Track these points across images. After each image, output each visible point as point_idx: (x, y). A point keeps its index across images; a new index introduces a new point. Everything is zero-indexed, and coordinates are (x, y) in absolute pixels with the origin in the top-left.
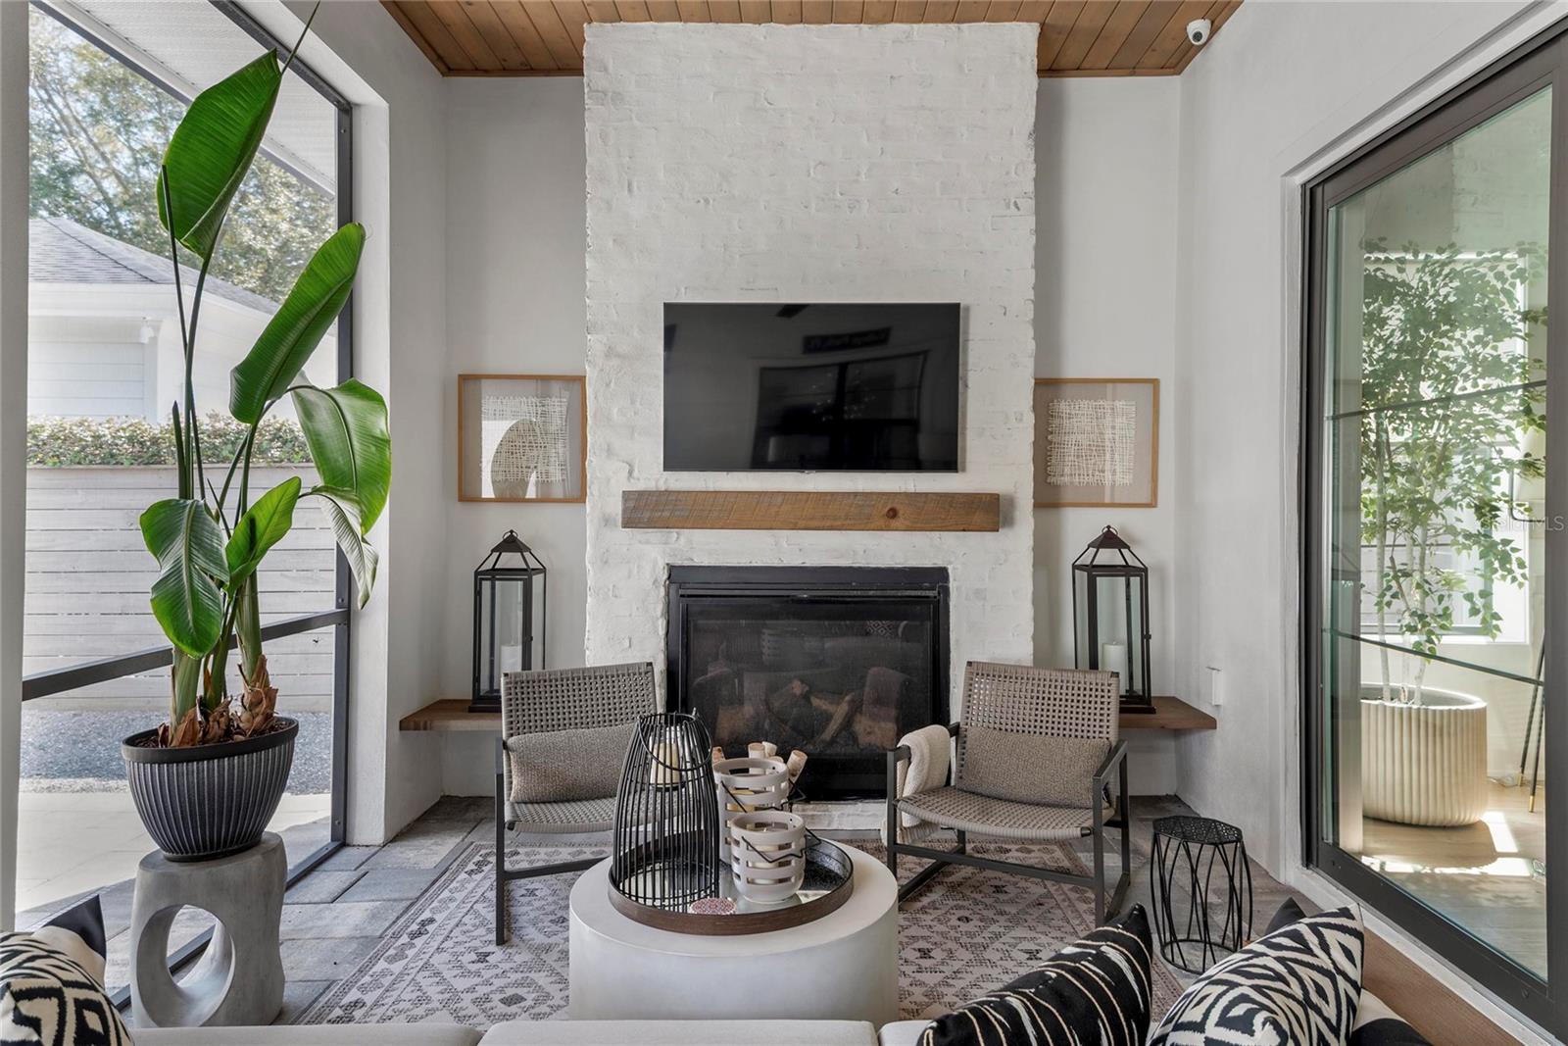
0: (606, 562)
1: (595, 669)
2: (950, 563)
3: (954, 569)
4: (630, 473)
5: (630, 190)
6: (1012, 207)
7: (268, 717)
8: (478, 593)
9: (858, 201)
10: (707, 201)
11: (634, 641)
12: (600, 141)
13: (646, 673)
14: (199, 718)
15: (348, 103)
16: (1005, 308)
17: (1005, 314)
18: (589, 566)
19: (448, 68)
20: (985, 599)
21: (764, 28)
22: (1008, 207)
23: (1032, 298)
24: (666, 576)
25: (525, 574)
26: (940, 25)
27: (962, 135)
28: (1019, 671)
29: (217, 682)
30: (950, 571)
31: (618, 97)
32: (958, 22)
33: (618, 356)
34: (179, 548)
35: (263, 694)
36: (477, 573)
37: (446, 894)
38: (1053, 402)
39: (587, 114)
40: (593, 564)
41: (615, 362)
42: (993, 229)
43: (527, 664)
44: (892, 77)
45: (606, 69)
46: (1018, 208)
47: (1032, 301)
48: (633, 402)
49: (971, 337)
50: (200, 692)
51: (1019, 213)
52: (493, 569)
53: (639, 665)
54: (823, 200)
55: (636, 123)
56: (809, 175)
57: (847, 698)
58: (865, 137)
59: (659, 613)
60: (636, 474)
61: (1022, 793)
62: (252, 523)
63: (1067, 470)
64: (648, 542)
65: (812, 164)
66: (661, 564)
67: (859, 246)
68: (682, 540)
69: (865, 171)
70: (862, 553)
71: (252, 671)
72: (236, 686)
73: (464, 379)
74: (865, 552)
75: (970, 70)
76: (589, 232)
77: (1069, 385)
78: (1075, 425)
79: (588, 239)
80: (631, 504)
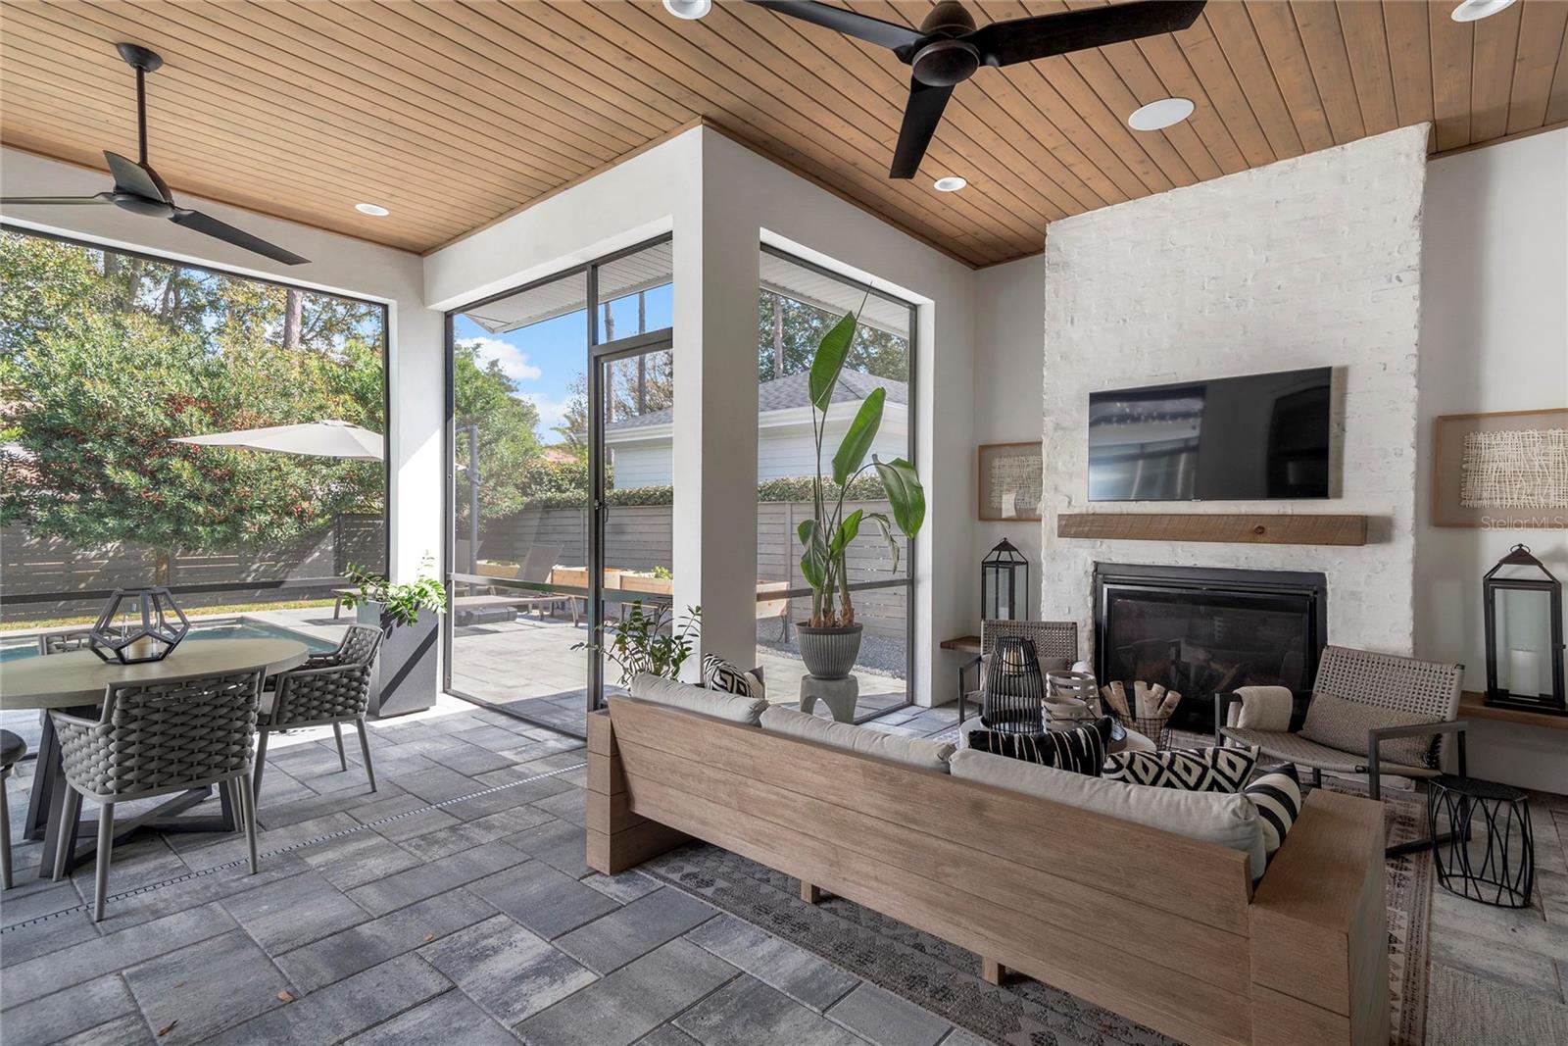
0: (1054, 559)
1: (1046, 623)
2: (1327, 570)
3: (1330, 574)
4: (1070, 503)
5: (1072, 322)
6: (1394, 279)
7: (851, 621)
8: (984, 575)
9: (1244, 300)
10: (1125, 321)
11: (1072, 609)
12: (1053, 295)
13: (1071, 629)
14: (823, 619)
15: (914, 305)
16: (1385, 364)
17: (1385, 369)
18: (1043, 561)
19: (976, 265)
20: (1360, 599)
21: (1170, 194)
22: (1390, 281)
23: (1415, 352)
24: (1093, 570)
25: (1011, 566)
26: (1323, 151)
27: (1343, 233)
28: (1382, 658)
29: (830, 602)
30: (1327, 576)
31: (1066, 265)
32: (1341, 144)
33: (1064, 429)
34: (810, 541)
35: (849, 612)
36: (983, 563)
37: (950, 734)
38: (1469, 434)
39: (1047, 280)
40: (1045, 559)
41: (1060, 433)
42: (1374, 302)
43: (1012, 616)
44: (1277, 202)
45: (1059, 249)
46: (1401, 281)
47: (1416, 356)
48: (1072, 457)
49: (1349, 391)
50: (823, 606)
51: (1402, 284)
52: (997, 561)
53: (1067, 623)
54: (1215, 304)
55: (1078, 279)
56: (1204, 288)
57: (1238, 666)
58: (1252, 251)
59: (1088, 592)
60: (1073, 503)
61: (1348, 745)
62: (843, 530)
63: (1485, 494)
64: (1081, 547)
65: (1206, 280)
66: (1090, 562)
67: (1245, 333)
68: (1104, 546)
69: (1251, 276)
70: (1244, 558)
71: (844, 599)
72: (838, 607)
73: (983, 448)
74: (1246, 558)
75: (1352, 179)
76: (1046, 353)
77: (1491, 419)
78: (1496, 454)
79: (1045, 358)
80: (1064, 523)
